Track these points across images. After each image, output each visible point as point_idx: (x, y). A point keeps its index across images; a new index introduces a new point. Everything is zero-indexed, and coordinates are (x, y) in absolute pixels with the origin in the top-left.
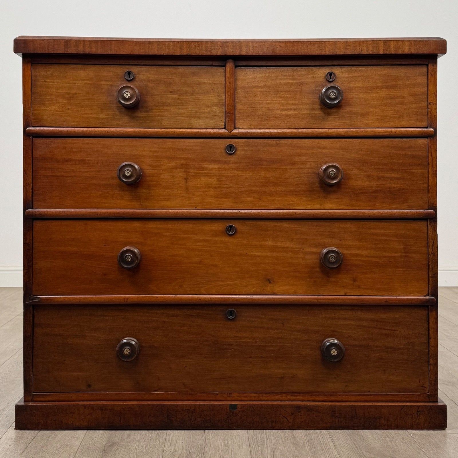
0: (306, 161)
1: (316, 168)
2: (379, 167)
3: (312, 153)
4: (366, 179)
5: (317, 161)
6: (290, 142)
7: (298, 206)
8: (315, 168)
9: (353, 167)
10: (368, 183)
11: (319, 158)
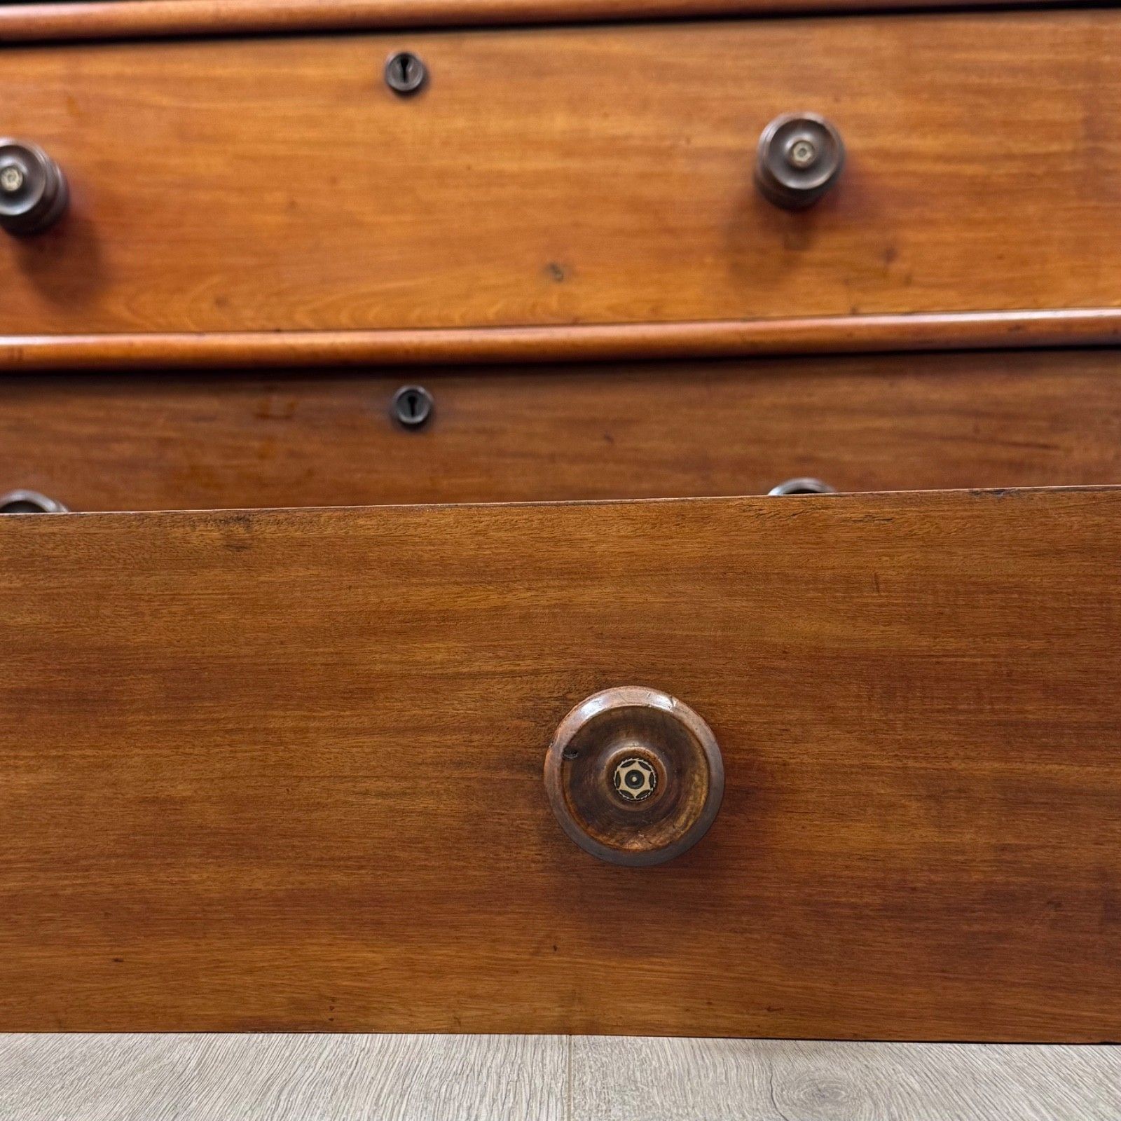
0: (451, 670)
1: (525, 724)
2: (1021, 711)
3: (496, 608)
4: (915, 804)
5: (536, 673)
6: (329, 531)
7: (392, 1012)
8: (516, 722)
9: (809, 716)
10: (927, 834)
11: (547, 650)
